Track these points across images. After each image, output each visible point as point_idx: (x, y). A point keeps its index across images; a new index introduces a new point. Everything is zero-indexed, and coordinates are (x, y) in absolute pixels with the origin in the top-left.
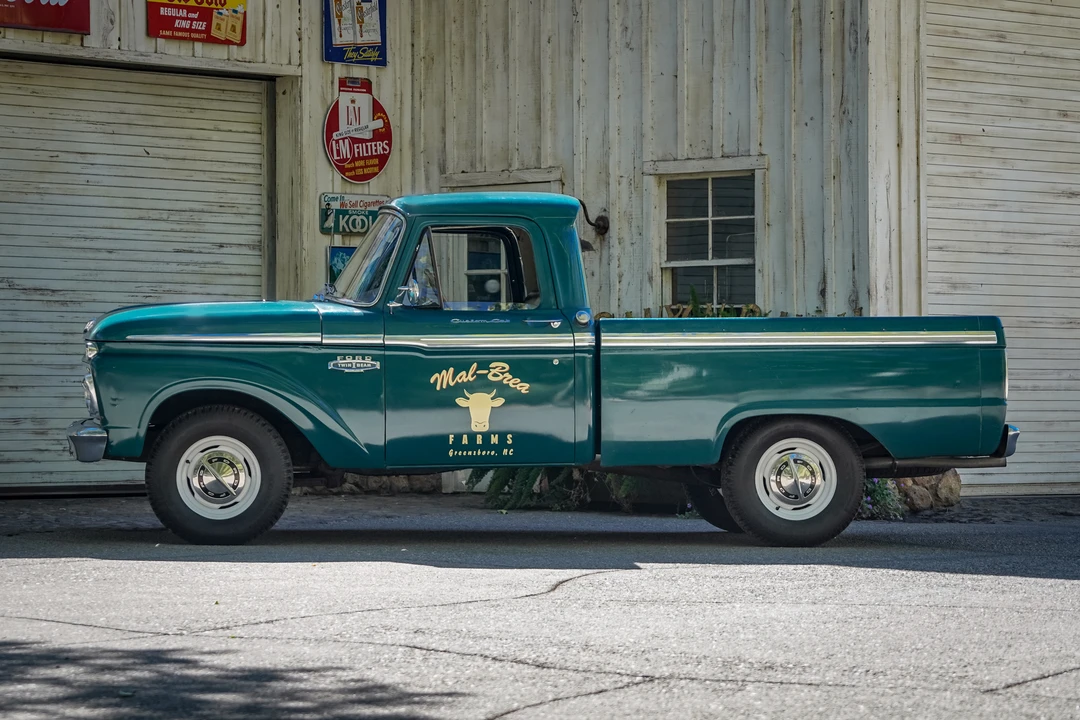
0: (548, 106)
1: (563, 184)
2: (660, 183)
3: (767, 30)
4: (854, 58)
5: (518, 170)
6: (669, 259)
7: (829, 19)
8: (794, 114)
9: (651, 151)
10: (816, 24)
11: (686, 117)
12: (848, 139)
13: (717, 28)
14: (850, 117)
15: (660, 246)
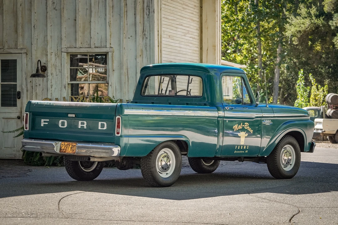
0: (20, 27)
1: (27, 54)
2: (67, 55)
3: (113, 7)
4: (148, 17)
5: (7, 49)
6: (71, 80)
7: (138, 4)
8: (124, 35)
9: (65, 44)
10: (133, 6)
11: (79, 34)
12: (146, 43)
13: (93, 5)
14: (147, 36)
15: (68, 76)
